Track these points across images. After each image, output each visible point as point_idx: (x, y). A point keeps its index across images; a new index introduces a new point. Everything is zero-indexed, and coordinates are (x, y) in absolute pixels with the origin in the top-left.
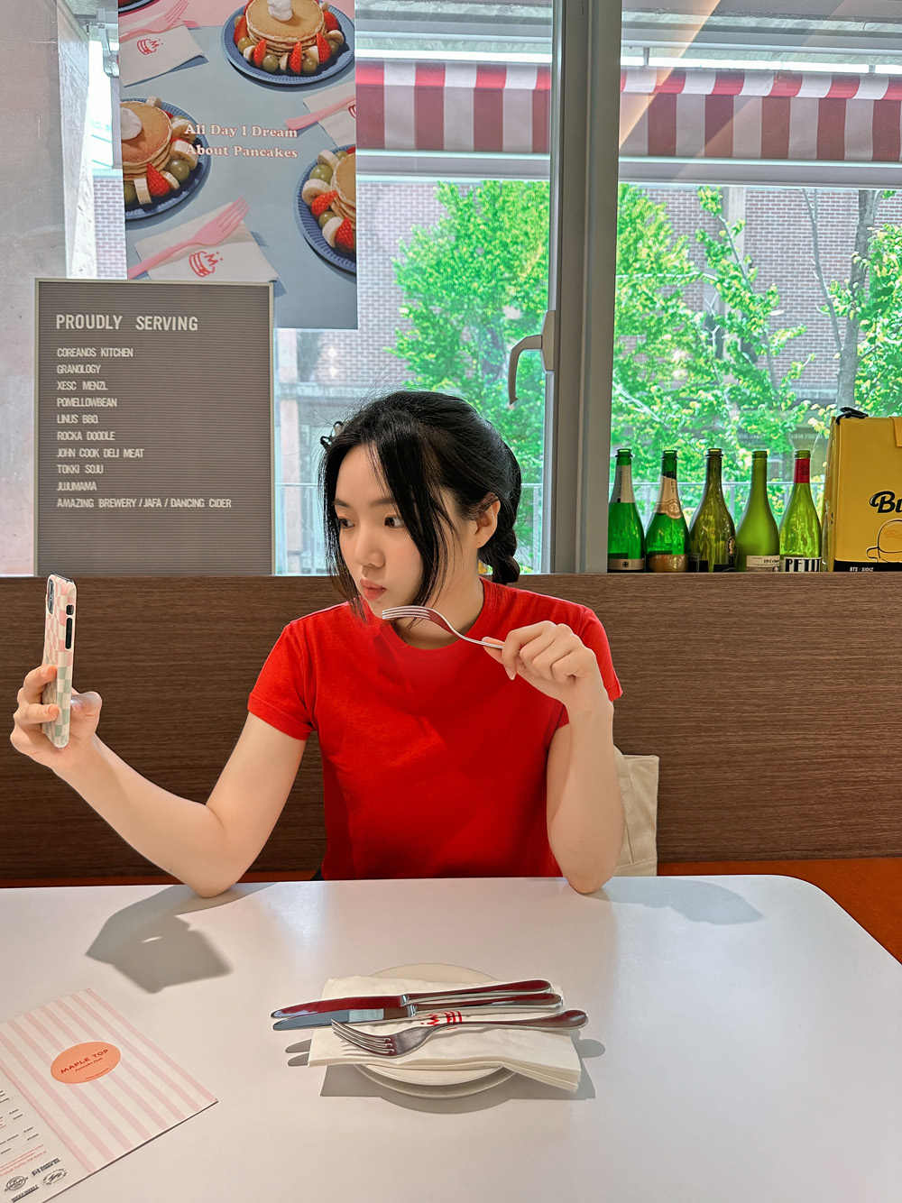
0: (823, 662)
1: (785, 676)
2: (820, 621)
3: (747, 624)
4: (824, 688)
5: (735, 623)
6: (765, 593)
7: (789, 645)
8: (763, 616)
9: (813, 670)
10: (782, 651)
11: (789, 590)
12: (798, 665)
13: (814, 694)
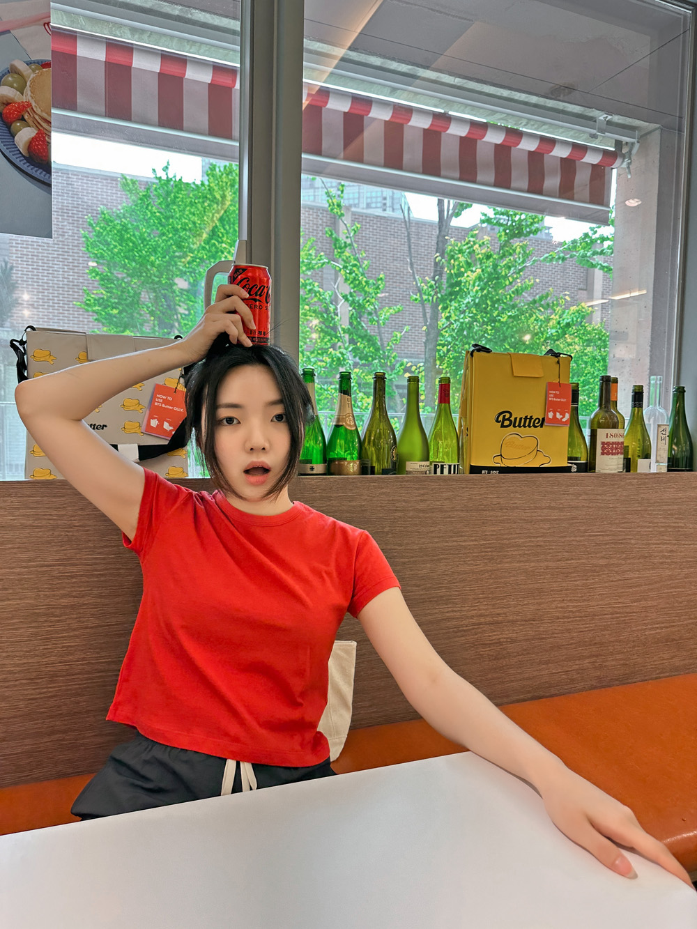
0: (465, 547)
1: (438, 560)
2: (462, 514)
3: (410, 518)
4: (467, 568)
5: (400, 517)
6: (422, 492)
7: (441, 534)
8: (420, 511)
9: (458, 554)
10: (436, 540)
11: (440, 489)
12: (447, 550)
13: (459, 573)
